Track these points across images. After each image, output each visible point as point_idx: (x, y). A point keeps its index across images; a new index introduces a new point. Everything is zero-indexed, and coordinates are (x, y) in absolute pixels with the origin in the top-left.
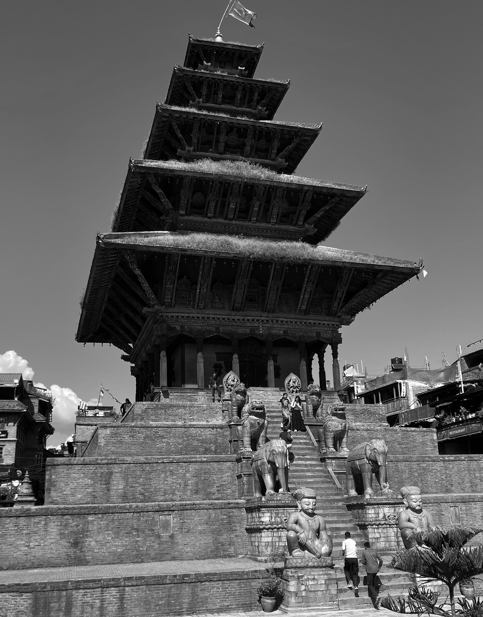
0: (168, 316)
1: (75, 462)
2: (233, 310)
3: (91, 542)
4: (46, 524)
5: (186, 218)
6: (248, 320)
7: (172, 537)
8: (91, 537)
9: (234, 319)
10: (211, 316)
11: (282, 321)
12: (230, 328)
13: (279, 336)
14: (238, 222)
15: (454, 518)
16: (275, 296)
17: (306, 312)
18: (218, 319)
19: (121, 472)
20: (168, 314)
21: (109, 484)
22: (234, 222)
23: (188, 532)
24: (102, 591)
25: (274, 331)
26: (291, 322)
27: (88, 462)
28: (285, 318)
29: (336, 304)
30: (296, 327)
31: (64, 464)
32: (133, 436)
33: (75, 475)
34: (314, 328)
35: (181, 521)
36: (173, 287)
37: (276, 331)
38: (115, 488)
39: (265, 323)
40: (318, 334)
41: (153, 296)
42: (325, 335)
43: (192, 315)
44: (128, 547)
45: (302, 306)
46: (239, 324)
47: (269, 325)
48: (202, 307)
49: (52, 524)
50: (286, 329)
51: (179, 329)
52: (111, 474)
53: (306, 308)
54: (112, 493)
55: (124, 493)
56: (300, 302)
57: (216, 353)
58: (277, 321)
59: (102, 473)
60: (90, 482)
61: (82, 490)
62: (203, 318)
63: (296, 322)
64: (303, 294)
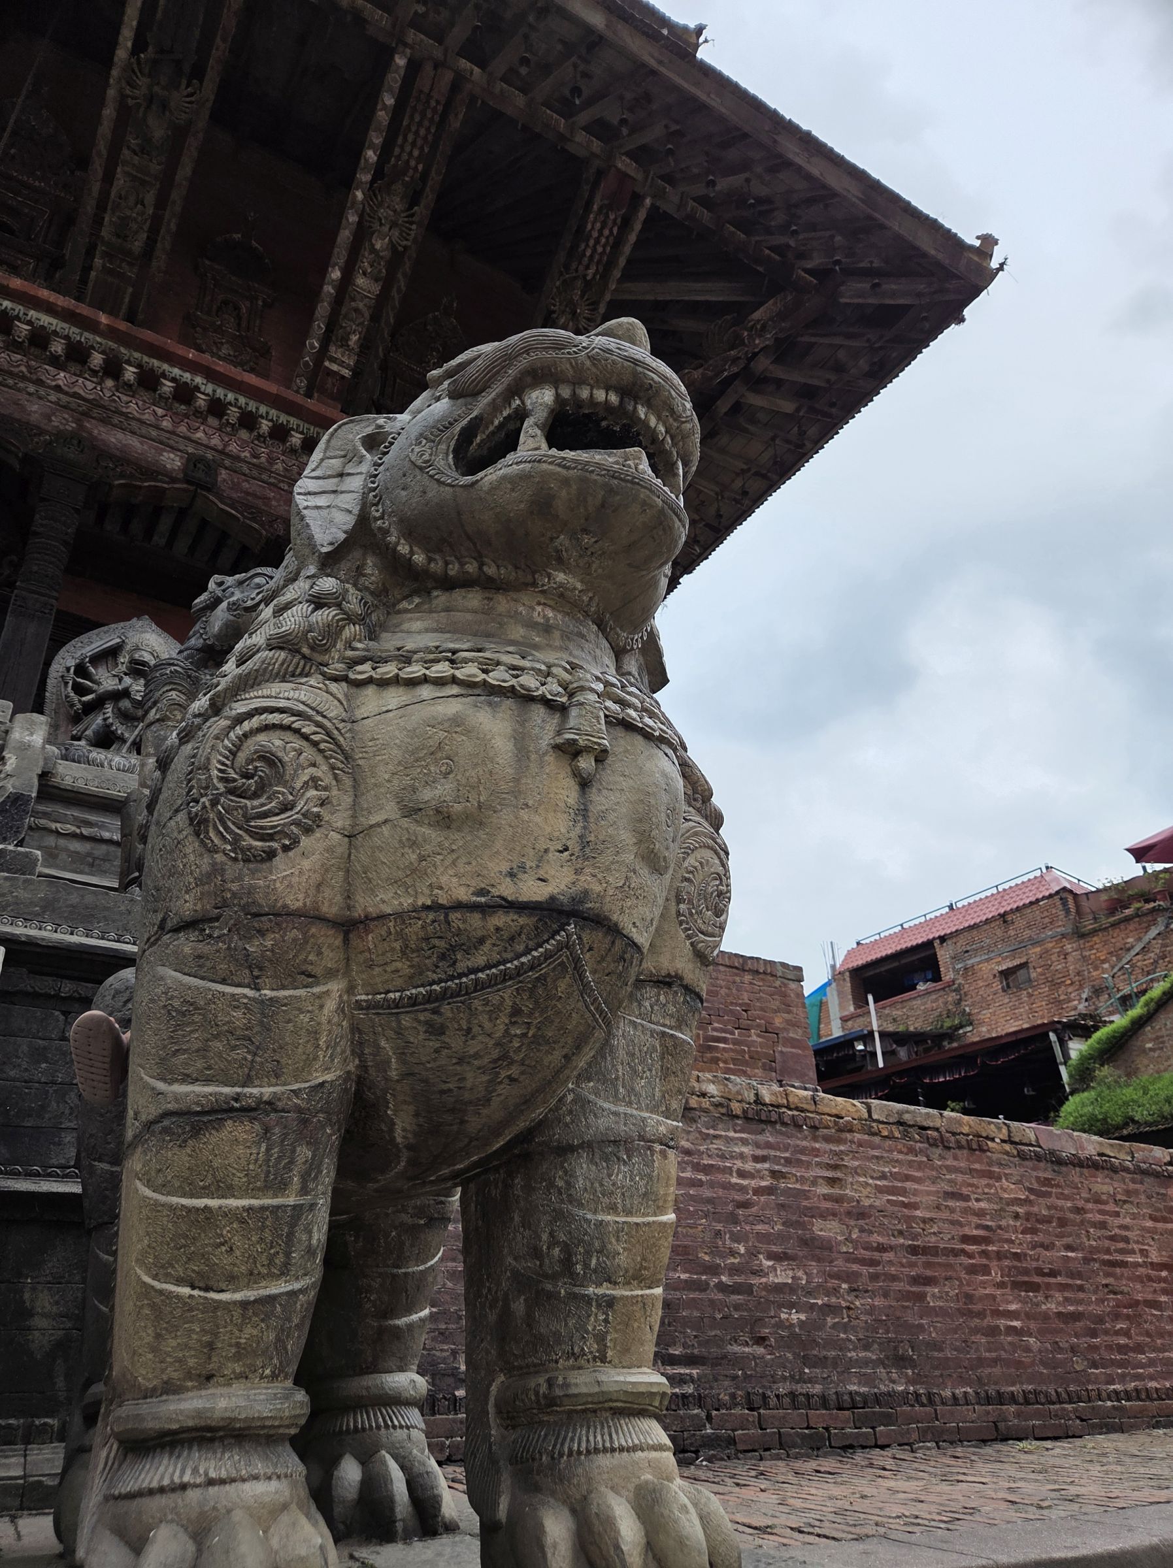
11: (183, 391)
16: (150, 197)
37: (134, 442)
45: (332, 348)
47: (86, 385)
50: (209, 455)
53: (357, 372)
58: (147, 378)
64: (340, 255)
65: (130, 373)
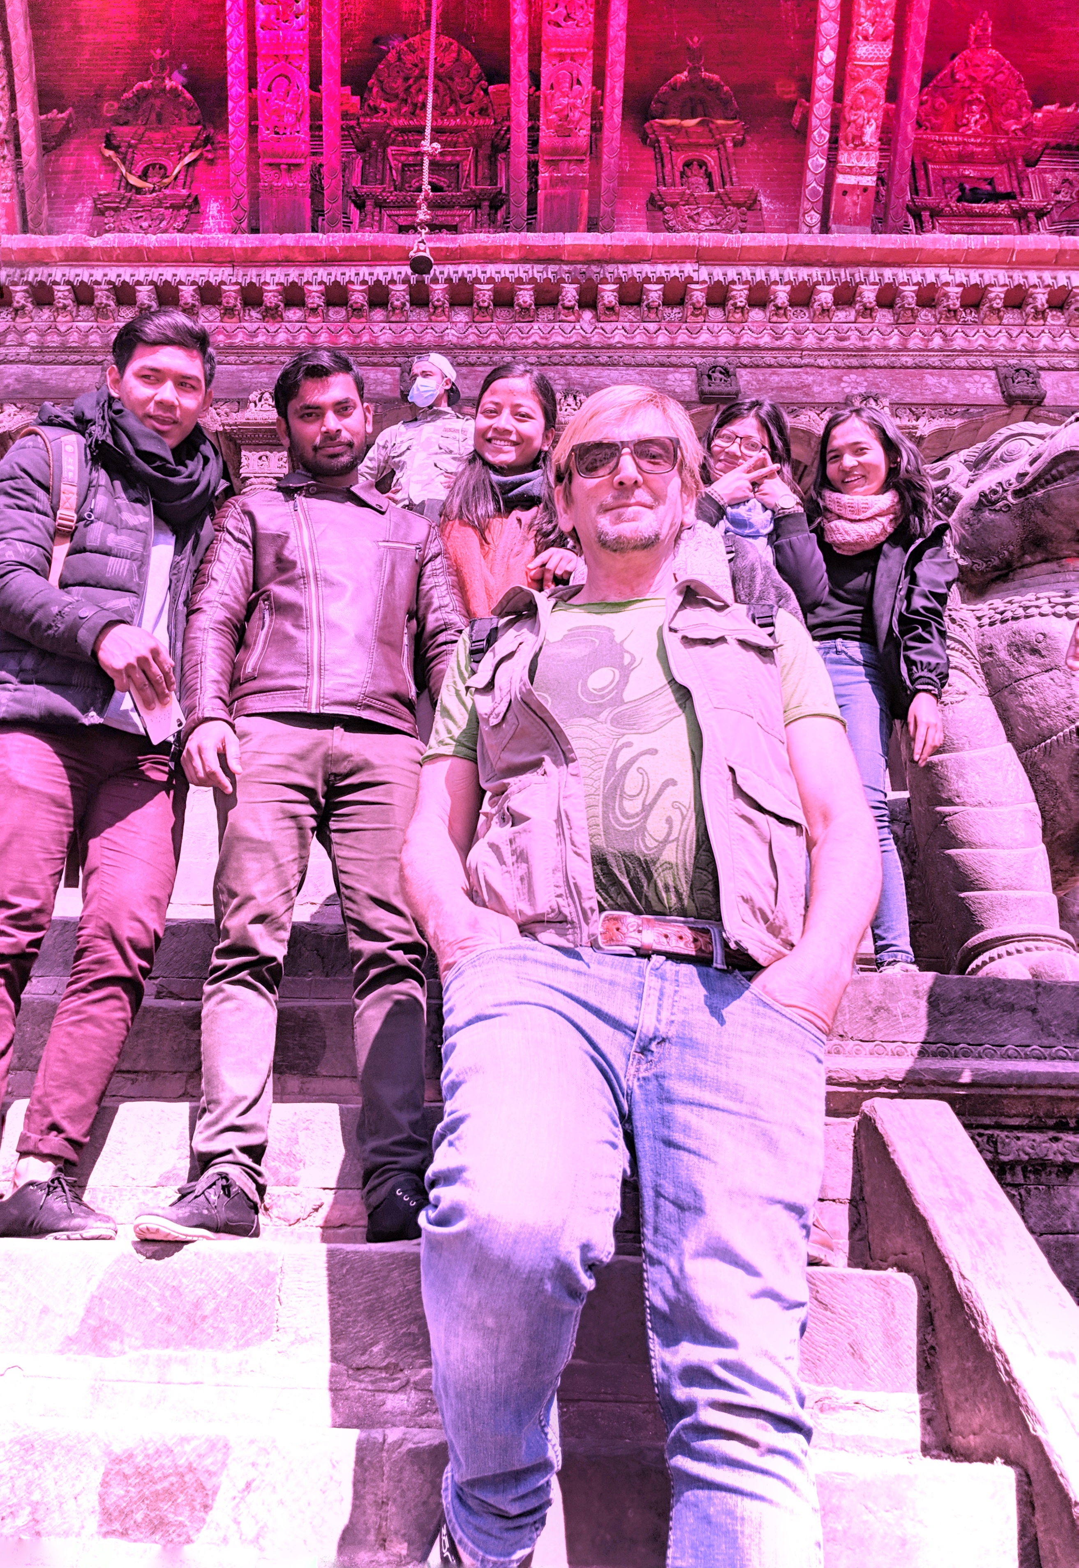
16: (585, 71)
30: (810, 340)
50: (723, 358)
53: (883, 173)
65: (608, 293)
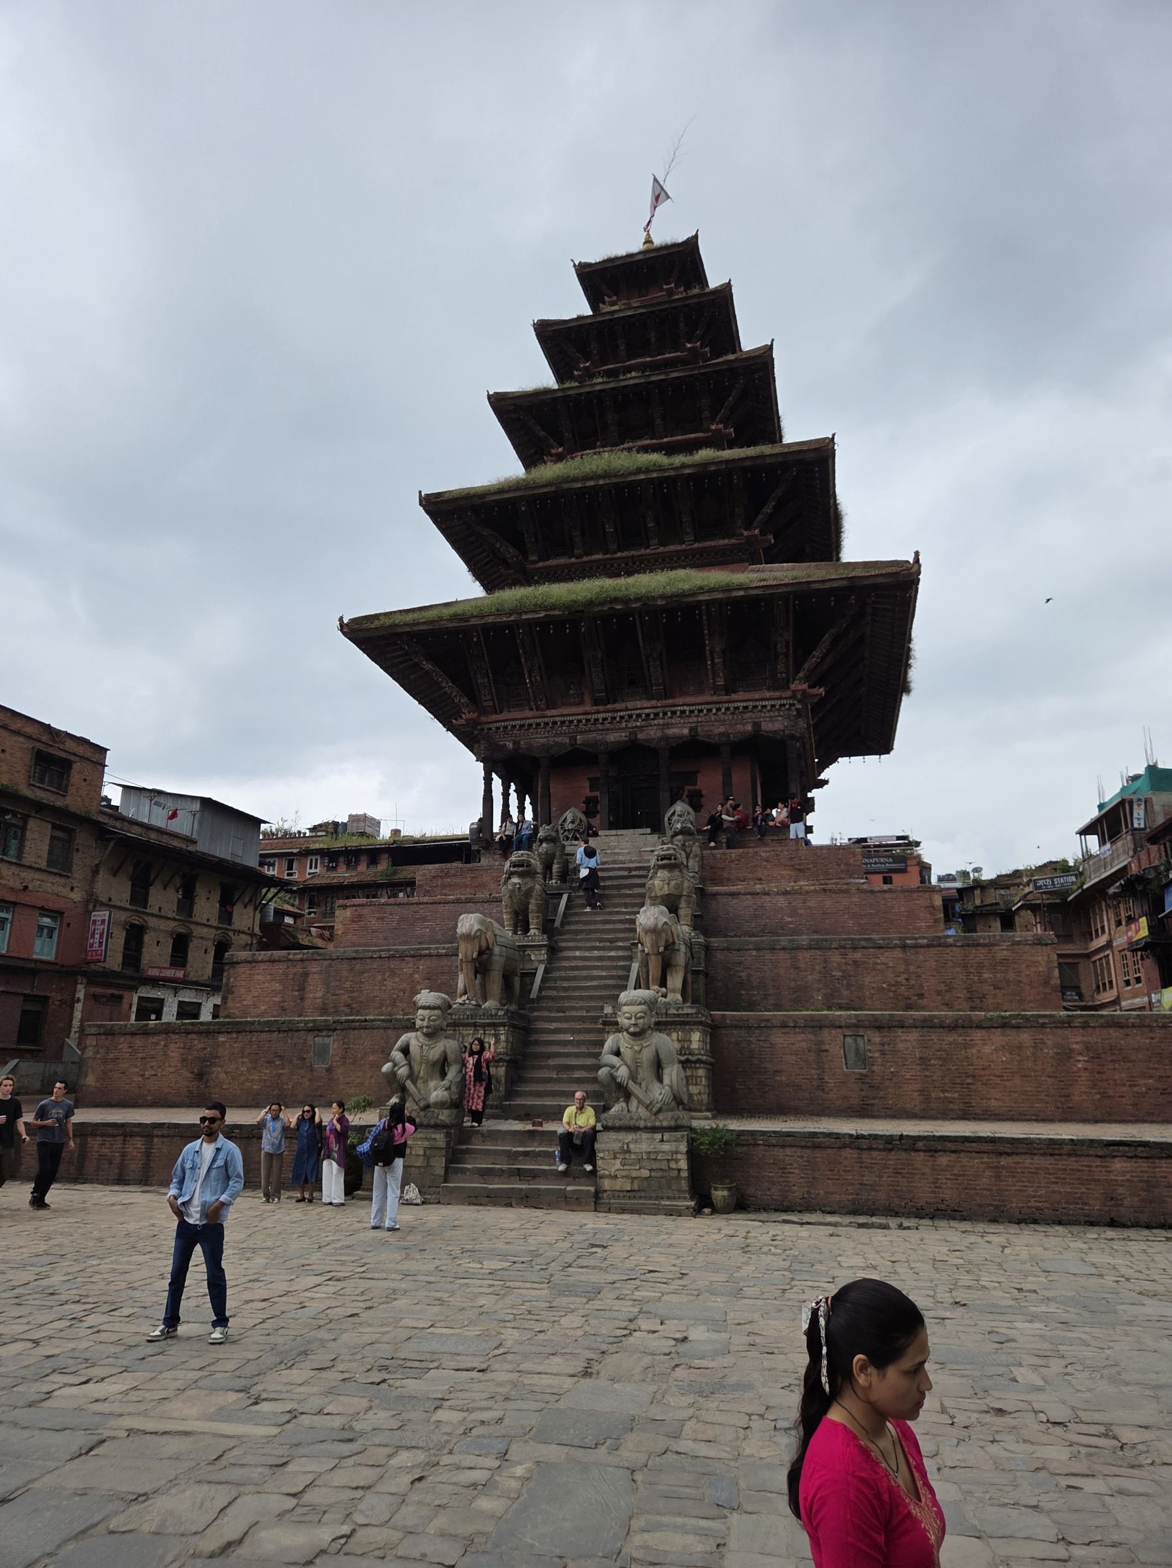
0: (490, 729)
1: (260, 959)
2: (596, 705)
3: (218, 1073)
4: (166, 1046)
5: (541, 564)
6: (622, 717)
7: (329, 1070)
8: (221, 1066)
9: (596, 720)
10: (557, 719)
11: (683, 712)
12: (594, 735)
13: (681, 737)
14: (625, 554)
15: (852, 1056)
16: (659, 669)
17: (728, 690)
18: (571, 722)
19: (320, 973)
20: (490, 726)
21: (304, 989)
22: (619, 554)
23: (354, 1063)
24: (124, 1141)
25: (671, 732)
26: (701, 711)
27: (277, 958)
28: (687, 705)
29: (781, 667)
30: (712, 719)
31: (246, 961)
32: (382, 918)
33: (260, 977)
34: (748, 715)
35: (345, 1046)
36: (489, 680)
37: (674, 731)
38: (311, 996)
39: (653, 719)
40: (757, 725)
41: (464, 700)
42: (770, 725)
43: (527, 722)
44: (268, 1084)
45: (716, 679)
46: (608, 726)
47: (661, 721)
48: (543, 706)
49: (173, 1046)
51: (511, 746)
52: (306, 975)
53: (725, 681)
54: (307, 1003)
55: (324, 1004)
56: (710, 672)
57: (589, 779)
58: (674, 713)
59: (295, 974)
60: (278, 987)
61: (268, 999)
62: (546, 724)
63: (709, 710)
64: (708, 658)
65: (669, 714)
